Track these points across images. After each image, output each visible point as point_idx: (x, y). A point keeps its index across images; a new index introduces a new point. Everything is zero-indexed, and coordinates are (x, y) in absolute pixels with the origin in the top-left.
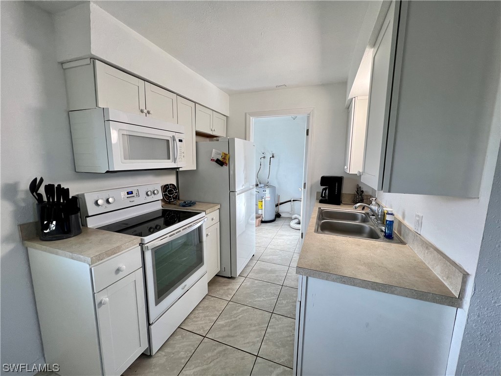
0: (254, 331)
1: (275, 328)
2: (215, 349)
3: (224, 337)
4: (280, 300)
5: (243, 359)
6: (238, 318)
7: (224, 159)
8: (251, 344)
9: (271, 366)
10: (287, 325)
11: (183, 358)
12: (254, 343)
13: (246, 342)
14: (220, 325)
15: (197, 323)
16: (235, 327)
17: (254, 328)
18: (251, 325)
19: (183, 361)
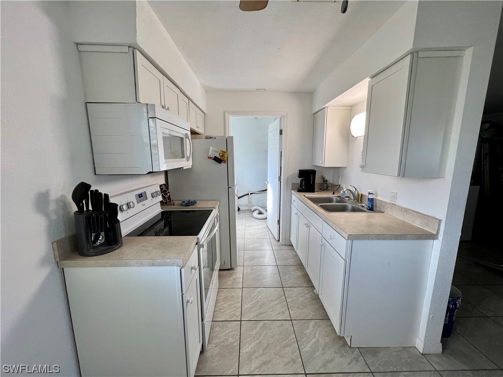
0: (277, 304)
1: (291, 297)
2: (256, 327)
3: (257, 316)
4: (283, 277)
5: (282, 325)
6: (258, 299)
7: (222, 156)
8: (282, 314)
9: (305, 323)
10: (298, 292)
11: (234, 342)
12: (283, 313)
13: (277, 313)
14: (247, 308)
15: (226, 313)
16: (261, 306)
17: (276, 302)
18: (272, 300)
19: (235, 344)
